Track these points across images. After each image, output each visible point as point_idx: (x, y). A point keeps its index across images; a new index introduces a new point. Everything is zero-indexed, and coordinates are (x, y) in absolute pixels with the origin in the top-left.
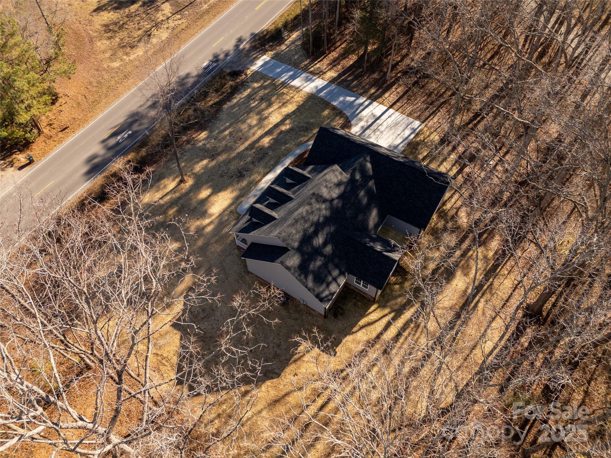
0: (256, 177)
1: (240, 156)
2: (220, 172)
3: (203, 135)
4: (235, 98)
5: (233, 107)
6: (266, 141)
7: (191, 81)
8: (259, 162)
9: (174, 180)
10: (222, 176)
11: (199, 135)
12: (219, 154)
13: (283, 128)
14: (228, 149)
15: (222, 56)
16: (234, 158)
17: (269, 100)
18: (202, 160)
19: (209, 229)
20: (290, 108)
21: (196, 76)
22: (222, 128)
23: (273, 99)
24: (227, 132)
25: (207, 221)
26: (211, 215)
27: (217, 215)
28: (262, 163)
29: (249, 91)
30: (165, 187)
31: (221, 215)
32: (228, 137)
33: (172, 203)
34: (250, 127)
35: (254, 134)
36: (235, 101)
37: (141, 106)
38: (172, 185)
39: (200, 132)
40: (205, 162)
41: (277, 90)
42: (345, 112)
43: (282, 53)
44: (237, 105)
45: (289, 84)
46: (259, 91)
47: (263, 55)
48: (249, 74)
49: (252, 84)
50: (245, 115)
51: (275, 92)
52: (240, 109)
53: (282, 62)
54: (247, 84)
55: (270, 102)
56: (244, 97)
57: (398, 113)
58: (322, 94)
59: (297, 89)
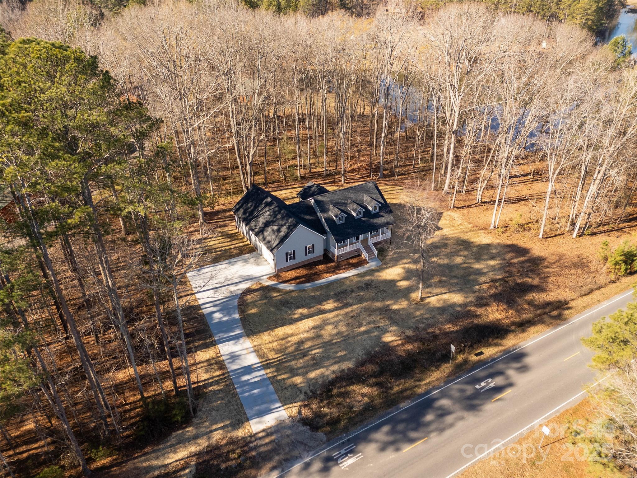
0: (356, 279)
1: (361, 300)
2: (385, 295)
4: (334, 372)
5: (342, 359)
6: (328, 306)
7: (381, 435)
8: (346, 290)
9: (429, 303)
10: (385, 291)
11: (393, 341)
12: (380, 309)
13: (304, 311)
14: (370, 311)
15: (317, 466)
16: (366, 301)
17: (297, 350)
19: (407, 261)
20: (281, 331)
21: (370, 441)
23: (291, 349)
24: (363, 329)
25: (407, 266)
26: (404, 268)
27: (398, 266)
28: (344, 288)
29: (312, 375)
30: (438, 301)
31: (395, 265)
32: (364, 324)
34: (336, 326)
35: (337, 316)
36: (335, 368)
38: (432, 300)
39: (392, 344)
41: (279, 360)
42: (236, 304)
43: (228, 423)
44: (337, 360)
45: (261, 362)
46: (301, 368)
47: (256, 434)
48: (297, 408)
49: (302, 385)
50: (335, 341)
51: (285, 358)
52: (337, 353)
53: (242, 405)
54: (308, 392)
55: (299, 347)
56: (323, 367)
57: (193, 286)
58: (238, 332)
59: (256, 351)
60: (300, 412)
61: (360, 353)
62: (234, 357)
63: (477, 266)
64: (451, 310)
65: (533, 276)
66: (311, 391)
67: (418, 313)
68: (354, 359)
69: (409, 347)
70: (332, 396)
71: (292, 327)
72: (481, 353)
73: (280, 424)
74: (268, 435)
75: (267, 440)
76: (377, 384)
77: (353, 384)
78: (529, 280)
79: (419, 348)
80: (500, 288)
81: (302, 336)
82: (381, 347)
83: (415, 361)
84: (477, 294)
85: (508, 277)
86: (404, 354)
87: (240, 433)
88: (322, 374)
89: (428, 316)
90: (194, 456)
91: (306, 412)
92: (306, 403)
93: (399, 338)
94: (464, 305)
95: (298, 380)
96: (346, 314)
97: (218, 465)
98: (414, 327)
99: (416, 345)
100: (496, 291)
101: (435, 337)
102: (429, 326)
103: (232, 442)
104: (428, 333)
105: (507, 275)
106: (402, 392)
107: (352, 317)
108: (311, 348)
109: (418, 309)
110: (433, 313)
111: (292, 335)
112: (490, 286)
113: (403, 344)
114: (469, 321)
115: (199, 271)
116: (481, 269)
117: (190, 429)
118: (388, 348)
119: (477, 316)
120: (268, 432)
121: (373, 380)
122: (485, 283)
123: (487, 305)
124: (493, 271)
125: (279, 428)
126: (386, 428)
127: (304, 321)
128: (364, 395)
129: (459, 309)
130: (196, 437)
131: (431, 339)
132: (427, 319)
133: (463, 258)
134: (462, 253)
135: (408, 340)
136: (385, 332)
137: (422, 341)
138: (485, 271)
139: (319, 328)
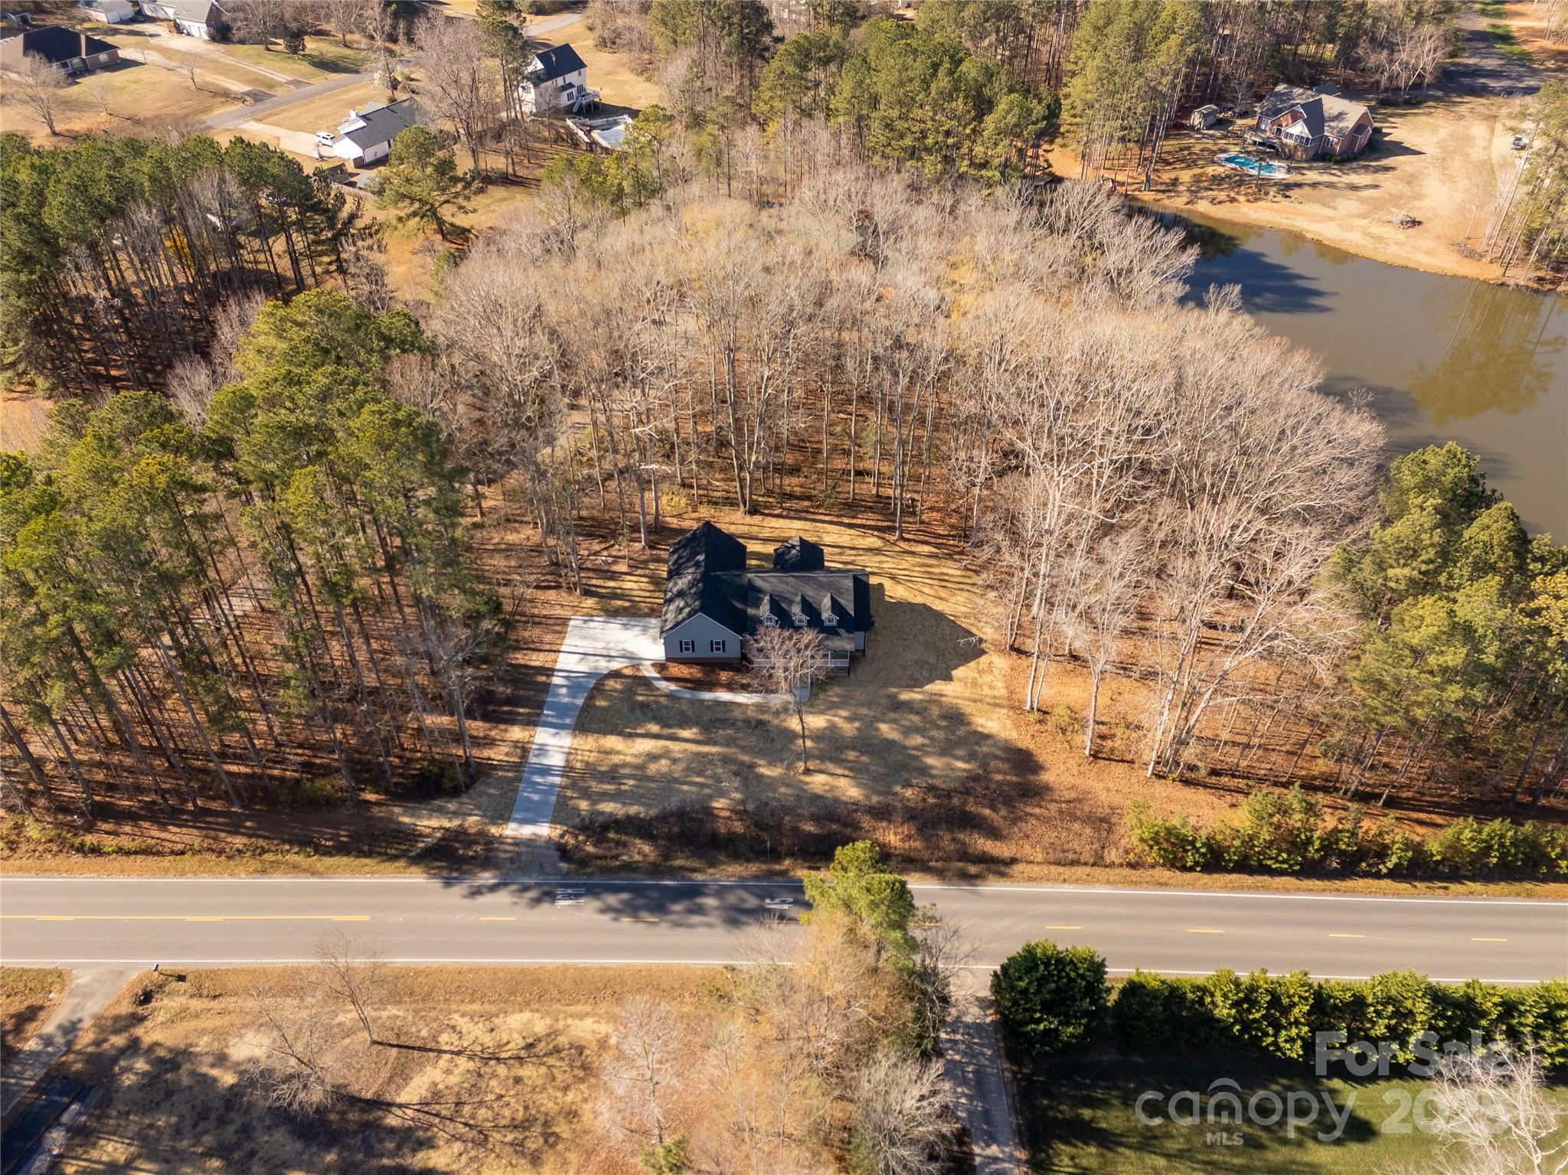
0: (752, 711)
1: (729, 742)
3: (719, 804)
4: (627, 814)
5: (647, 804)
6: (686, 734)
7: (614, 899)
8: (727, 721)
9: (811, 782)
11: (721, 810)
12: (742, 765)
13: (654, 728)
14: (727, 762)
15: (533, 894)
16: (737, 746)
17: (611, 772)
18: (762, 775)
19: (844, 713)
20: (612, 742)
21: (599, 899)
22: (696, 790)
23: (604, 768)
24: (700, 779)
25: (836, 720)
26: (828, 721)
27: (827, 717)
28: (729, 716)
29: (601, 807)
30: (825, 784)
31: (822, 712)
33: (839, 761)
34: (673, 763)
35: (685, 751)
36: (632, 810)
37: (710, 926)
38: (819, 779)
39: (716, 813)
40: (762, 770)
41: (583, 774)
42: (590, 686)
43: (489, 814)
44: (642, 802)
45: (563, 768)
46: (597, 793)
47: (507, 838)
48: (561, 832)
49: (584, 812)
50: (655, 780)
51: (587, 774)
53: (514, 804)
54: (585, 821)
55: (615, 769)
56: (619, 804)
57: (566, 641)
58: (568, 721)
59: (569, 754)
60: (562, 836)
61: (672, 804)
62: (543, 750)
63: (930, 761)
64: (827, 805)
65: (999, 807)
66: (588, 822)
67: (782, 790)
68: (660, 809)
69: (737, 825)
70: (605, 838)
71: (626, 741)
72: (817, 869)
73: (533, 840)
74: (515, 845)
75: (511, 848)
76: (663, 849)
77: (638, 836)
78: (987, 812)
79: (748, 830)
80: (929, 802)
81: (628, 759)
82: (703, 810)
83: (730, 843)
84: (889, 799)
85: (959, 793)
86: (722, 831)
87: (494, 830)
88: (614, 809)
89: (791, 799)
90: (442, 829)
91: (570, 841)
92: (575, 831)
93: (731, 809)
94: (852, 806)
95: (584, 805)
96: (697, 754)
97: (456, 848)
98: (763, 803)
99: (747, 825)
100: (920, 805)
101: (779, 826)
102: (785, 811)
103: (482, 834)
104: (772, 817)
105: (961, 790)
106: (681, 868)
107: (701, 759)
108: (625, 777)
109: (786, 786)
111: (618, 753)
112: (918, 795)
113: (729, 819)
115: (585, 621)
116: (932, 767)
117: (453, 803)
118: (709, 812)
120: (517, 842)
121: (660, 843)
122: (918, 787)
123: (888, 818)
124: (945, 777)
125: (529, 843)
126: (625, 896)
127: (645, 740)
128: (641, 853)
129: (839, 807)
130: (455, 814)
131: (771, 825)
132: (787, 801)
133: (927, 741)
134: (934, 733)
135: (741, 813)
136: (722, 794)
137: (759, 825)
138: (934, 772)
139: (653, 757)
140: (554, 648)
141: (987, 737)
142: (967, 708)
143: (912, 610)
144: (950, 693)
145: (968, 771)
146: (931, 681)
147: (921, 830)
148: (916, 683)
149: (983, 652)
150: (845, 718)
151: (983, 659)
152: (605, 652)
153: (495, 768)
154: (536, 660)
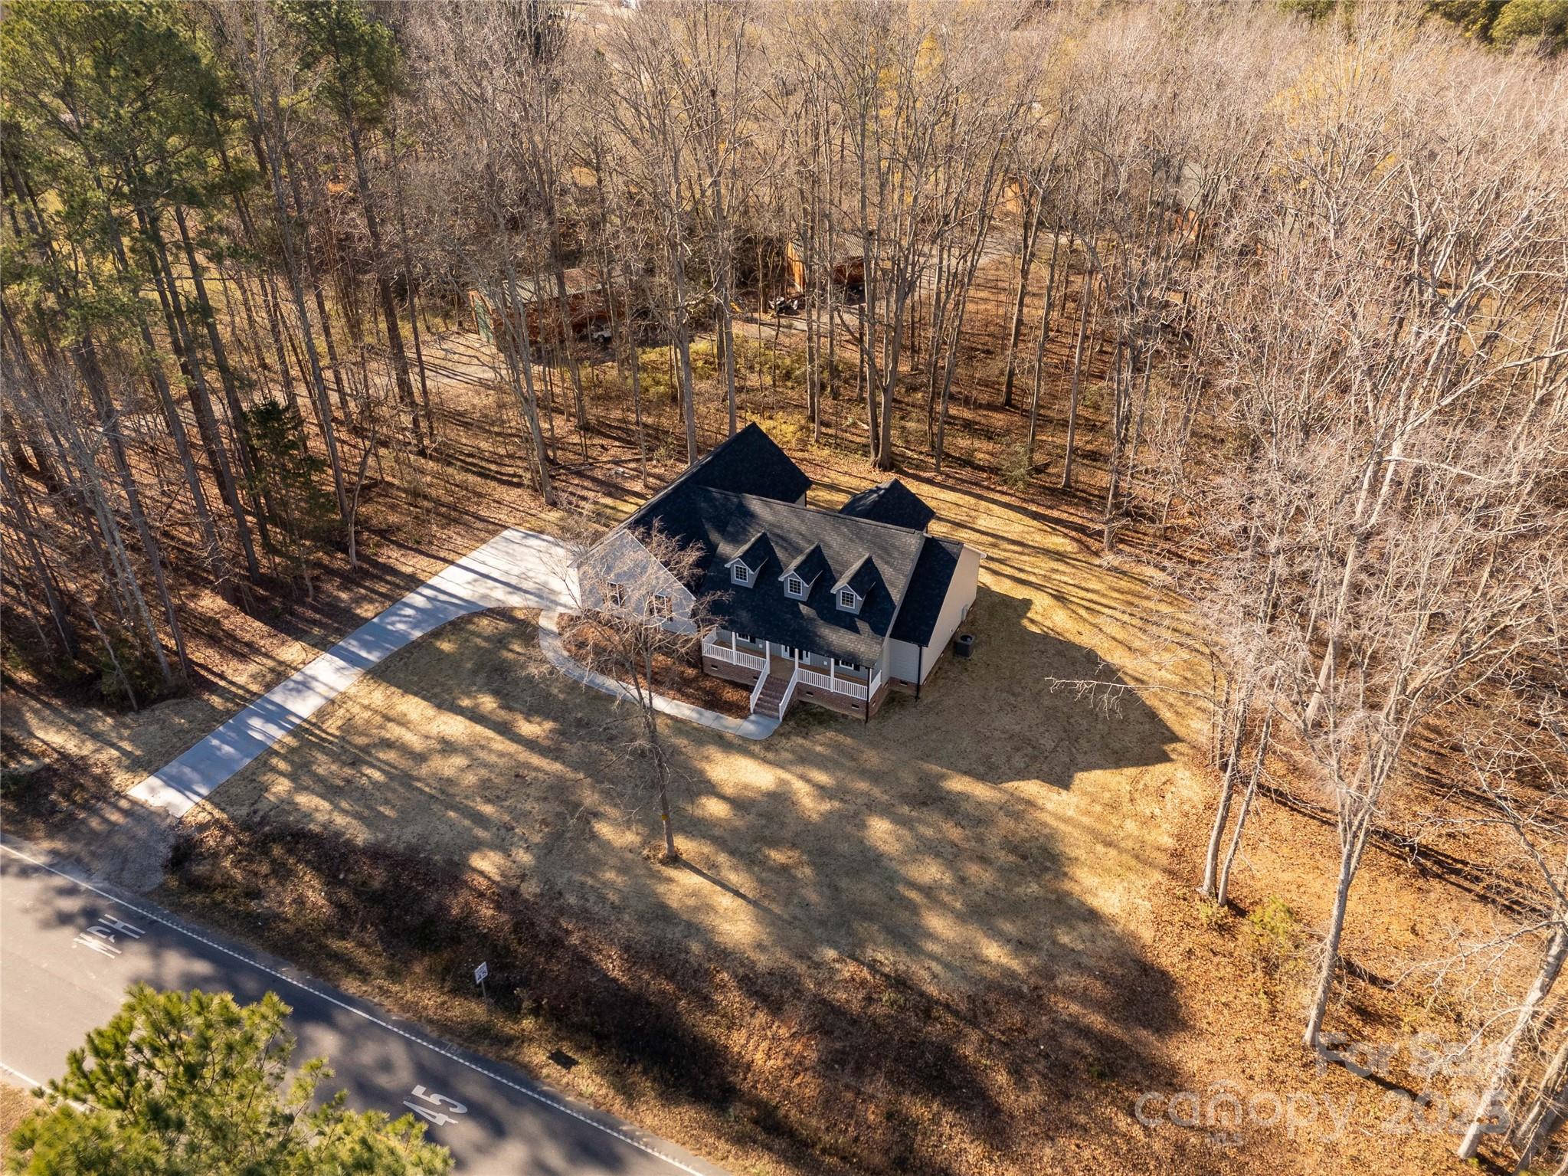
0: (660, 725)
2: (637, 794)
3: (487, 864)
4: (327, 824)
5: (369, 819)
6: (528, 728)
8: (607, 729)
9: (670, 880)
11: (482, 872)
12: (575, 806)
13: (488, 703)
14: (557, 794)
15: (70, 904)
16: (593, 774)
17: (365, 748)
19: (822, 777)
20: (409, 705)
21: (157, 956)
22: (467, 822)
23: (362, 741)
24: (488, 808)
25: (799, 785)
26: (783, 784)
27: (781, 772)
28: (614, 722)
29: (304, 800)
30: (693, 893)
32: (506, 804)
34: (473, 765)
35: (504, 754)
36: (340, 820)
38: (688, 880)
39: (468, 877)
40: (604, 828)
41: (324, 740)
42: (452, 618)
43: (138, 753)
44: (366, 813)
45: (305, 720)
46: (316, 775)
47: (125, 797)
48: (209, 817)
49: (272, 798)
50: (419, 785)
51: (331, 743)
52: (387, 802)
53: (188, 748)
54: (261, 813)
55: (375, 746)
56: (331, 803)
57: (474, 554)
58: (373, 657)
59: (333, 702)
60: (204, 828)
61: (405, 837)
62: (303, 685)
63: (937, 921)
64: (674, 933)
65: (1034, 1080)
66: (263, 818)
67: (610, 875)
68: (381, 836)
69: (486, 911)
70: (266, 853)
71: (431, 711)
72: (567, 1063)
73: (159, 815)
74: (125, 813)
75: (116, 816)
76: (340, 906)
77: (317, 869)
78: (1002, 1078)
79: (499, 928)
80: (878, 1010)
81: (409, 737)
82: (450, 862)
83: (458, 941)
84: (801, 968)
85: (956, 1013)
86: (455, 911)
87: (121, 780)
88: (317, 810)
89: (612, 897)
90: (59, 753)
91: (211, 839)
92: (231, 825)
93: (498, 878)
94: (723, 955)
95: (282, 787)
97: (53, 789)
98: (557, 888)
99: (504, 918)
100: (855, 1007)
101: (555, 943)
102: (585, 916)
103: (101, 779)
104: (554, 922)
105: (963, 1007)
106: (336, 957)
107: (517, 776)
108: (379, 764)
109: (624, 869)
110: (633, 902)
111: (404, 724)
112: (863, 983)
113: (481, 895)
114: (669, 987)
115: (526, 536)
116: (931, 936)
117: (109, 720)
118: (454, 873)
119: (706, 1003)
120: (133, 809)
121: (343, 895)
122: (873, 966)
123: (775, 1008)
124: (947, 966)
125: (147, 818)
126: (203, 967)
127: (459, 718)
128: (300, 901)
129: (696, 947)
130: (96, 736)
131: (542, 937)
132: (602, 899)
133: (948, 879)
134: (973, 870)
135: (506, 896)
136: (502, 846)
137: (523, 925)
138: (931, 946)
139: (448, 747)
140: (451, 556)
141: (1092, 916)
142: (1076, 845)
143: (1059, 653)
144: (1049, 806)
145: (1010, 974)
146: (1022, 775)
147: (829, 1065)
148: (989, 773)
149: (1165, 758)
150: (821, 788)
151: (1160, 770)
152: (514, 581)
153: (213, 688)
154: (409, 563)
